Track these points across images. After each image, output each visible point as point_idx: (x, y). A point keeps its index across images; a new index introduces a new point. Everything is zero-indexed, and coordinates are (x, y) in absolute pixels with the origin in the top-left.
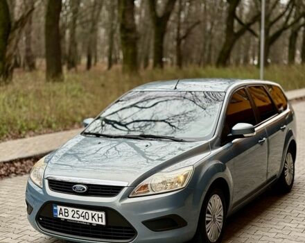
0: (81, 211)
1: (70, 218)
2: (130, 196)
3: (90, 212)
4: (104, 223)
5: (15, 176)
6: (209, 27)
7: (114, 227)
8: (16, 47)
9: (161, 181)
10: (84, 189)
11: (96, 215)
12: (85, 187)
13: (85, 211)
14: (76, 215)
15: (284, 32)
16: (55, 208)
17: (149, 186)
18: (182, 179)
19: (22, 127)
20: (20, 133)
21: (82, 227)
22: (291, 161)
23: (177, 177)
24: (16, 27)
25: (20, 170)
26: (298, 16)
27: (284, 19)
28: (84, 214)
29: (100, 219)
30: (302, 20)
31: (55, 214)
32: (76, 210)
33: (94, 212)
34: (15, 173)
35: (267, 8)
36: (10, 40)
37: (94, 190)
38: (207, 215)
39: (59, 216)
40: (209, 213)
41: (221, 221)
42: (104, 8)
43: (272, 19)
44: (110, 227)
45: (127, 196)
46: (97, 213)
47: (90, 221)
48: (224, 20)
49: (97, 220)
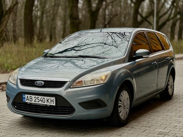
0: (40, 97)
1: (33, 102)
2: (71, 87)
3: (46, 98)
4: (54, 105)
5: (2, 91)
6: (123, 19)
7: (61, 107)
8: (6, 26)
9: (91, 79)
10: (42, 84)
11: (50, 100)
12: (43, 83)
13: (43, 97)
14: (37, 100)
15: (168, 23)
16: (24, 96)
17: (83, 82)
18: (104, 78)
19: (8, 67)
20: (7, 71)
21: (41, 108)
22: (172, 80)
23: (101, 77)
24: (6, 14)
25: (5, 88)
26: (176, 13)
27: (167, 15)
28: (42, 99)
29: (52, 102)
30: (179, 16)
31: (24, 100)
32: (37, 96)
33: (48, 98)
34: (2, 90)
35: (157, 8)
36: (3, 21)
37: (48, 84)
38: (119, 102)
39: (26, 101)
40: (121, 101)
41: (129, 108)
42: (60, 8)
43: (160, 14)
44: (58, 107)
45: (69, 87)
46: (50, 98)
47: (46, 103)
48: (132, 16)
49: (50, 103)
